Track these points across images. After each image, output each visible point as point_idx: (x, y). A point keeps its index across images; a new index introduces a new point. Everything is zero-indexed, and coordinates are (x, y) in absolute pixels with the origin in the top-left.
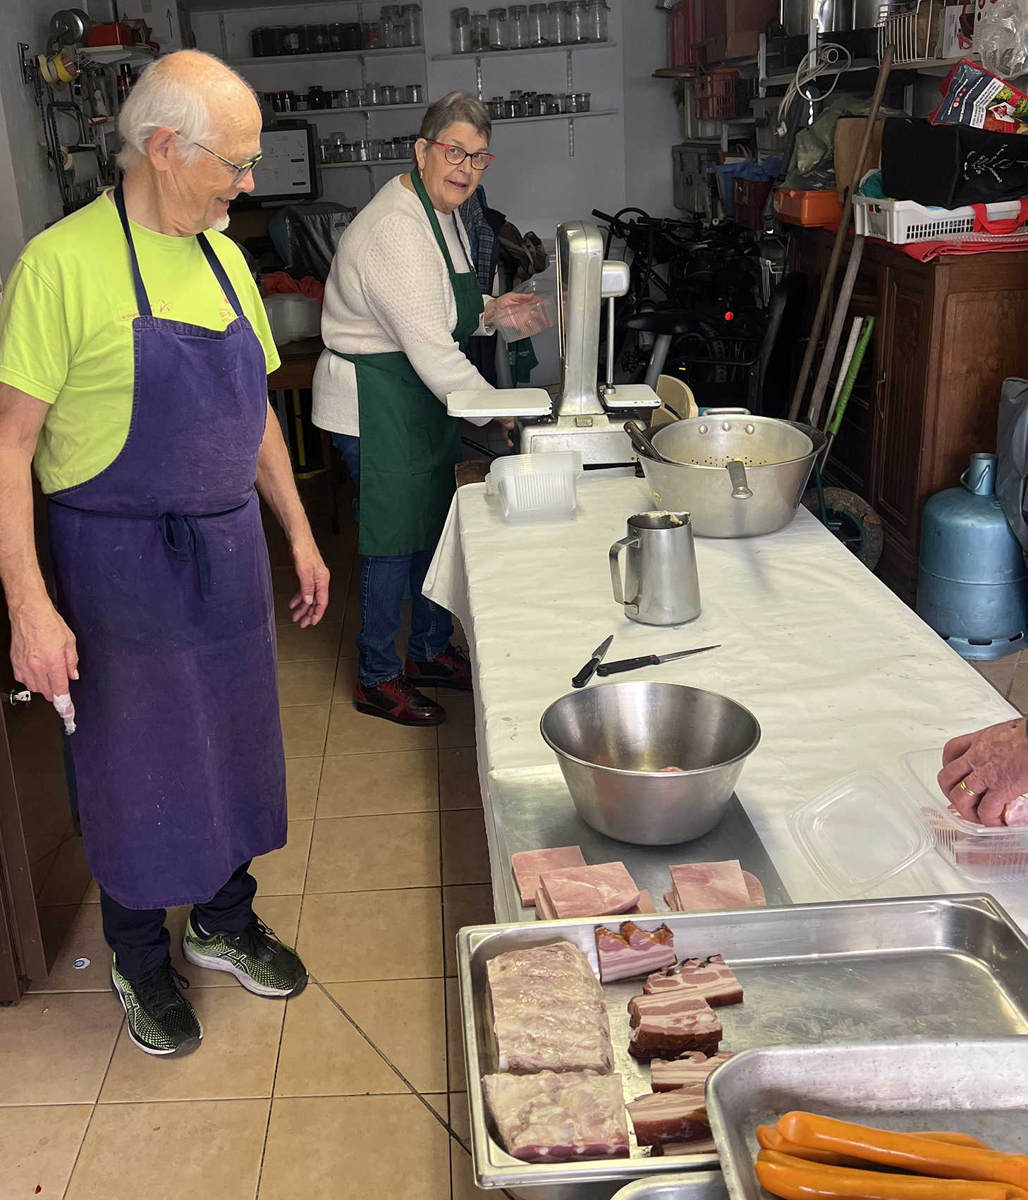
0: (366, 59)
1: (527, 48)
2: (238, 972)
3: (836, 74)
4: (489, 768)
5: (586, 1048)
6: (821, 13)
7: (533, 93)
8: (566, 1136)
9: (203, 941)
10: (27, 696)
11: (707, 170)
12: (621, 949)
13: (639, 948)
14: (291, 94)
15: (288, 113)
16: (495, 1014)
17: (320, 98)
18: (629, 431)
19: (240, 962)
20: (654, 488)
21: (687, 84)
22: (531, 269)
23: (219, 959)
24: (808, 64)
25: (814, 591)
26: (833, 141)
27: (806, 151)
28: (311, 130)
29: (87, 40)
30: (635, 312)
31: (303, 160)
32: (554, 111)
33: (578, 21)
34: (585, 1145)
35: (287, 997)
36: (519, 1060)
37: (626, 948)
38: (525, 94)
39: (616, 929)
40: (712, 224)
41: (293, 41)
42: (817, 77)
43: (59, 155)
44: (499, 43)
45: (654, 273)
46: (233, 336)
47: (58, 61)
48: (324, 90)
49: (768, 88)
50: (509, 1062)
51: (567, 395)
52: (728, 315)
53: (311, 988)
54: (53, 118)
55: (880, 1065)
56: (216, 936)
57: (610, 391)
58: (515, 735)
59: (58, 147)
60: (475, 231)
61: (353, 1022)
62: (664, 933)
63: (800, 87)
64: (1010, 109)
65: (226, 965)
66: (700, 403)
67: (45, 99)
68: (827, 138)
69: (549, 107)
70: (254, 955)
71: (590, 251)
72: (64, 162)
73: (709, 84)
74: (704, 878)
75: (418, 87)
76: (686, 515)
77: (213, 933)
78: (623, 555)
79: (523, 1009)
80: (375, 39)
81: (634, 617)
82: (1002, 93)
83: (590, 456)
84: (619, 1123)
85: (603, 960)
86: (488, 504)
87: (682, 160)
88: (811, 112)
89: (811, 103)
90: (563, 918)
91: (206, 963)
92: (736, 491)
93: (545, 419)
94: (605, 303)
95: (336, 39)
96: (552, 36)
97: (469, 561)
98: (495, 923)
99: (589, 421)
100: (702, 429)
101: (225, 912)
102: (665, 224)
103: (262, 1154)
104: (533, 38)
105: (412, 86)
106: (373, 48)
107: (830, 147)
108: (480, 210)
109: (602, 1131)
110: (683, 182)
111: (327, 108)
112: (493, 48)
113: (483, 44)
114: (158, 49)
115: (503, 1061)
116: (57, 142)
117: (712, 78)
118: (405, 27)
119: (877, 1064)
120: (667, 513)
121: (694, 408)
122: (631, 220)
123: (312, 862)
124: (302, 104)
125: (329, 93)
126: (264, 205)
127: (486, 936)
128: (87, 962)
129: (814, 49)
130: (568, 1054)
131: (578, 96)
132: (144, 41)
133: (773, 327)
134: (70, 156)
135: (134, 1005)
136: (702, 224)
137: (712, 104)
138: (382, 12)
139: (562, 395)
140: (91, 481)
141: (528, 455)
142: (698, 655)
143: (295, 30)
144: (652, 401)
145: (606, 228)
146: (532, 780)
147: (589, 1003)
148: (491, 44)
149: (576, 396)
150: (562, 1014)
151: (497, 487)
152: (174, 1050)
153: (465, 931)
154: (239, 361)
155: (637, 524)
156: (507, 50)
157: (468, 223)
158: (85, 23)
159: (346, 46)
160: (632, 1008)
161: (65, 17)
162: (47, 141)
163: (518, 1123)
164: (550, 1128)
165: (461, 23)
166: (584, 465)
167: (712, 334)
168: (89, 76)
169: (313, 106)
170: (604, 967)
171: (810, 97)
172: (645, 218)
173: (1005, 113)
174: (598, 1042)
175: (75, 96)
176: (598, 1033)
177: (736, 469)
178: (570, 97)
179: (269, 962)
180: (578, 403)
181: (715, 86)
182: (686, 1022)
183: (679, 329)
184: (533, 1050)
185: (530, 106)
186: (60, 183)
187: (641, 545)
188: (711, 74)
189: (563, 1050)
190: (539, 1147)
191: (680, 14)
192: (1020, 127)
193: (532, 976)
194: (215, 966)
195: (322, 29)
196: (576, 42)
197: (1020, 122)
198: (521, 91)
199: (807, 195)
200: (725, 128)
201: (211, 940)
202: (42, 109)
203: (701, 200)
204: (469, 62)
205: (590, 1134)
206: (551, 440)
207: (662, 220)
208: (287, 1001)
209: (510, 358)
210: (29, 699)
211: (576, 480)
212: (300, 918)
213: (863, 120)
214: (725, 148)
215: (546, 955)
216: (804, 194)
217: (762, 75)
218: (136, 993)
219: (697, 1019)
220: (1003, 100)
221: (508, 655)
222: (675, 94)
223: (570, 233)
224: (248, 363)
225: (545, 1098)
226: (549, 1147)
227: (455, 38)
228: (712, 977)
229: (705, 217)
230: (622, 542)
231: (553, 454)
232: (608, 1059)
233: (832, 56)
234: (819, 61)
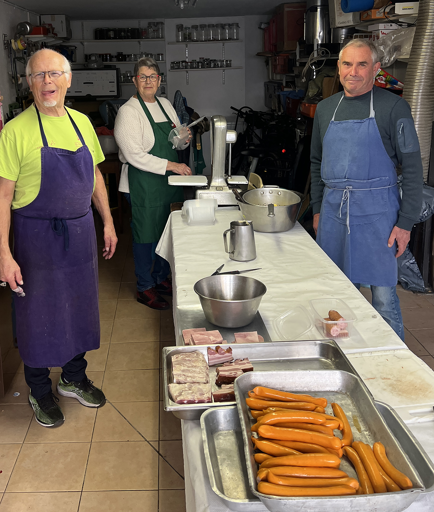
0: (141, 42)
1: (206, 41)
2: (79, 398)
3: (324, 60)
4: (176, 305)
5: (201, 378)
6: (319, 36)
7: (208, 59)
8: (192, 398)
9: (66, 385)
10: (5, 284)
11: (277, 93)
12: (215, 354)
13: (221, 354)
14: (110, 55)
15: (108, 63)
16: (173, 369)
17: (122, 57)
18: (234, 192)
19: (80, 394)
20: (243, 214)
21: (270, 59)
22: (203, 130)
23: (72, 392)
24: (314, 56)
25: (297, 251)
26: (322, 86)
27: (312, 89)
28: (118, 70)
29: (31, 33)
30: (247, 148)
31: (114, 82)
32: (217, 66)
33: (227, 32)
34: (198, 400)
35: (98, 407)
36: (180, 381)
37: (217, 354)
38: (205, 59)
39: (214, 348)
40: (278, 114)
41: (112, 34)
42: (317, 61)
43: (17, 78)
44: (195, 39)
45: (255, 133)
46: (79, 153)
47: (19, 42)
48: (124, 54)
49: (300, 63)
50: (177, 381)
51: (213, 178)
52: (283, 151)
53: (107, 404)
54: (15, 63)
55: (287, 377)
56: (71, 383)
57: (230, 178)
58: (186, 295)
59: (16, 74)
60: (182, 115)
61: (123, 416)
62: (229, 350)
63: (310, 64)
64: (384, 78)
65: (74, 395)
66: (264, 184)
67: (13, 57)
68: (320, 85)
69: (215, 64)
70: (86, 391)
71: (222, 126)
72: (18, 80)
73: (277, 60)
74: (245, 336)
75: (162, 54)
76: (251, 222)
77: (70, 382)
78: (228, 235)
79: (182, 368)
80: (145, 35)
81: (232, 258)
82: (381, 73)
83: (221, 202)
84: (209, 395)
85: (209, 358)
86: (182, 218)
87: (268, 88)
88: (315, 74)
89: (315, 70)
90: (197, 345)
91: (66, 394)
92: (269, 214)
93: (205, 187)
94: (228, 145)
95: (129, 34)
96: (217, 37)
97: (174, 238)
98: (176, 346)
99: (221, 188)
100: (262, 193)
101: (74, 373)
102: (259, 113)
103: (87, 461)
104: (209, 38)
105: (159, 54)
106: (144, 39)
107: (321, 88)
108: (184, 107)
109: (203, 397)
110: (268, 97)
111: (125, 61)
112: (193, 40)
113: (189, 39)
114: (57, 36)
115: (175, 381)
116: (16, 73)
117: (279, 58)
118: (157, 31)
119: (286, 377)
120: (245, 221)
121: (262, 185)
122: (246, 111)
123: (108, 359)
124: (114, 59)
125: (126, 55)
126: (97, 99)
127: (172, 350)
128: (19, 394)
129: (316, 50)
130: (195, 379)
131: (227, 61)
132: (51, 33)
133: (298, 156)
134: (21, 78)
135: (37, 408)
136: (274, 114)
137: (279, 68)
138: (148, 25)
139: (212, 178)
140: (27, 206)
141: (198, 200)
142: (253, 271)
143: (112, 30)
144: (245, 182)
145: (236, 114)
146: (192, 309)
147: (203, 367)
148: (192, 39)
149: (217, 179)
150: (194, 369)
151: (186, 211)
152: (53, 425)
153: (165, 348)
154: (82, 162)
155: (234, 225)
156: (198, 42)
157: (179, 112)
158: (30, 27)
159: (133, 37)
160: (217, 370)
161: (23, 25)
162: (12, 72)
163: (178, 395)
164: (188, 396)
165: (180, 30)
166: (218, 205)
167: (277, 158)
168: (29, 46)
169: (119, 60)
170: (210, 360)
171: (314, 68)
172: (251, 111)
173: (382, 80)
174: (205, 376)
175: (24, 55)
176: (205, 374)
177: (271, 207)
178: (223, 61)
179: (91, 393)
180: (217, 181)
181: (280, 61)
182: (233, 373)
183: (261, 155)
184: (184, 378)
185: (207, 64)
186: (16, 89)
187: (235, 232)
188: (278, 56)
189: (194, 378)
190: (184, 400)
191: (267, 31)
192: (387, 85)
193: (186, 360)
194: (70, 396)
195: (123, 30)
196: (226, 40)
197: (388, 84)
198: (204, 58)
199: (312, 106)
200: (284, 76)
201: (69, 384)
202: (11, 60)
203: (274, 105)
204: (183, 45)
205: (200, 397)
206: (207, 195)
207: (258, 112)
208: (98, 408)
209: (195, 164)
210: (6, 285)
211: (215, 211)
212: (103, 379)
213: (333, 78)
214: (284, 85)
215: (191, 354)
216: (311, 105)
217: (298, 58)
218: (38, 403)
219: (237, 373)
220: (381, 75)
221: (186, 270)
222: (265, 62)
223: (215, 120)
224: (86, 163)
225: (187, 389)
226: (187, 400)
227: (177, 36)
228: (244, 364)
229: (276, 111)
230: (228, 230)
231: (208, 200)
232: (207, 381)
233: (323, 53)
234: (318, 55)
